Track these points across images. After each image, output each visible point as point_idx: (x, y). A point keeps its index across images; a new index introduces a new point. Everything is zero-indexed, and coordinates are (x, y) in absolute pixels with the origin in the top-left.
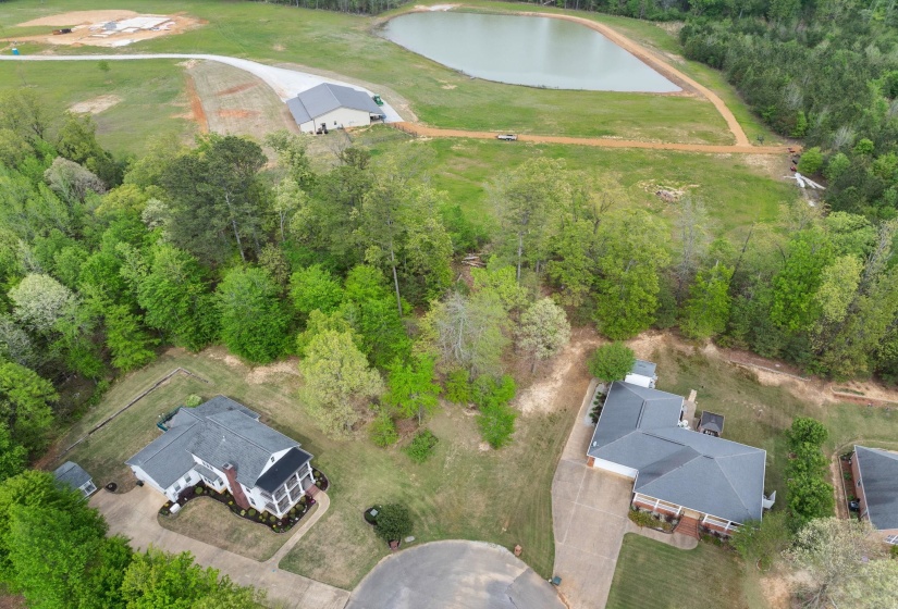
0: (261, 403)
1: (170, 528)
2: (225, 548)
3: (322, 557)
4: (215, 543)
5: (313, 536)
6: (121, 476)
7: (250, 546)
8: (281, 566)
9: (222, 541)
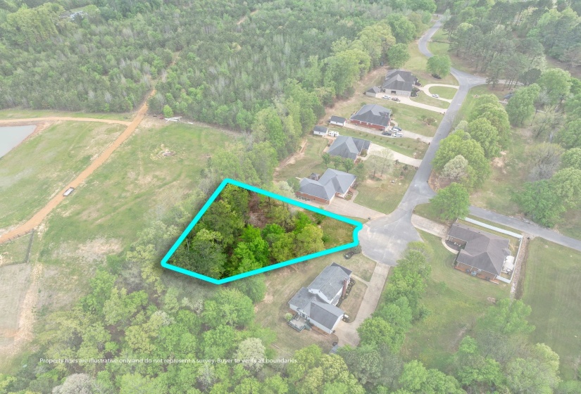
0: (286, 296)
1: (355, 317)
2: (363, 298)
3: (364, 270)
4: (361, 302)
5: (356, 273)
6: (328, 342)
7: (361, 291)
8: (369, 281)
9: (360, 300)
